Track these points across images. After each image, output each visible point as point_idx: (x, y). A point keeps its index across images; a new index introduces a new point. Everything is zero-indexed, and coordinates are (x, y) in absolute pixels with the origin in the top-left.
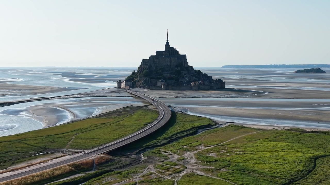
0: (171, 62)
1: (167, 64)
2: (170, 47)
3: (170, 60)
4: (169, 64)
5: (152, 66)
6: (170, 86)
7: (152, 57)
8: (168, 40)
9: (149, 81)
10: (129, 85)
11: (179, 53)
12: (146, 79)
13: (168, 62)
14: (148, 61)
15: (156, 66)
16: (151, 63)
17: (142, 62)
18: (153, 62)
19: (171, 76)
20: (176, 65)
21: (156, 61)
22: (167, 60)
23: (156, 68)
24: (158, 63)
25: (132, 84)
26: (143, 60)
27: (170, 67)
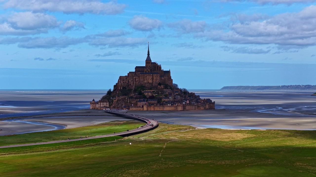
0: (153, 79)
1: (149, 82)
2: (152, 62)
3: (152, 77)
4: (150, 81)
5: (131, 84)
6: (152, 106)
7: (130, 73)
8: (149, 54)
10: (105, 106)
11: (162, 69)
12: (125, 98)
13: (149, 80)
14: (126, 78)
15: (136, 84)
16: (130, 81)
17: (119, 79)
18: (132, 80)
19: (153, 95)
20: (158, 83)
21: (135, 79)
22: (148, 76)
23: (135, 86)
24: (138, 81)
25: (108, 104)
26: (121, 77)
27: (152, 85)
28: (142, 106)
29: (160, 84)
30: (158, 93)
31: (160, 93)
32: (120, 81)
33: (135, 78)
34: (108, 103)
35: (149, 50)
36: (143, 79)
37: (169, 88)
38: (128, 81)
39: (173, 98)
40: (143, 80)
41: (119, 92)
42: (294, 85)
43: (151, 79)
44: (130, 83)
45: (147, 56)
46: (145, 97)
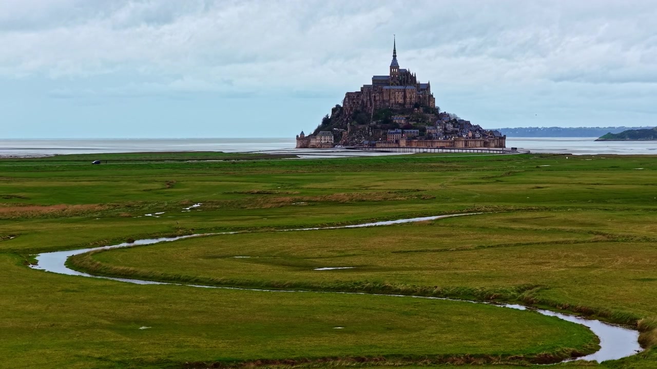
0: (405, 97)
1: (398, 102)
2: (400, 68)
3: (403, 93)
4: (401, 101)
5: (367, 106)
6: (415, 141)
7: (365, 88)
8: (395, 56)
9: (369, 132)
10: (328, 142)
11: (418, 80)
12: (364, 129)
13: (399, 98)
14: (358, 96)
15: (375, 106)
16: (365, 100)
17: (346, 97)
18: (368, 98)
19: (410, 123)
20: (414, 103)
21: (375, 97)
22: (397, 93)
23: (375, 109)
24: (379, 100)
25: (333, 139)
26: (348, 95)
27: (404, 107)
28: (395, 141)
29: (417, 105)
30: (418, 121)
31: (420, 119)
32: (347, 100)
33: (373, 95)
34: (333, 137)
35: (395, 48)
36: (388, 97)
37: (431, 112)
38: (363, 101)
39: (442, 129)
40: (388, 99)
41: (347, 119)
42: (528, 127)
43: (402, 98)
44: (365, 105)
45: (392, 58)
46: (396, 126)
